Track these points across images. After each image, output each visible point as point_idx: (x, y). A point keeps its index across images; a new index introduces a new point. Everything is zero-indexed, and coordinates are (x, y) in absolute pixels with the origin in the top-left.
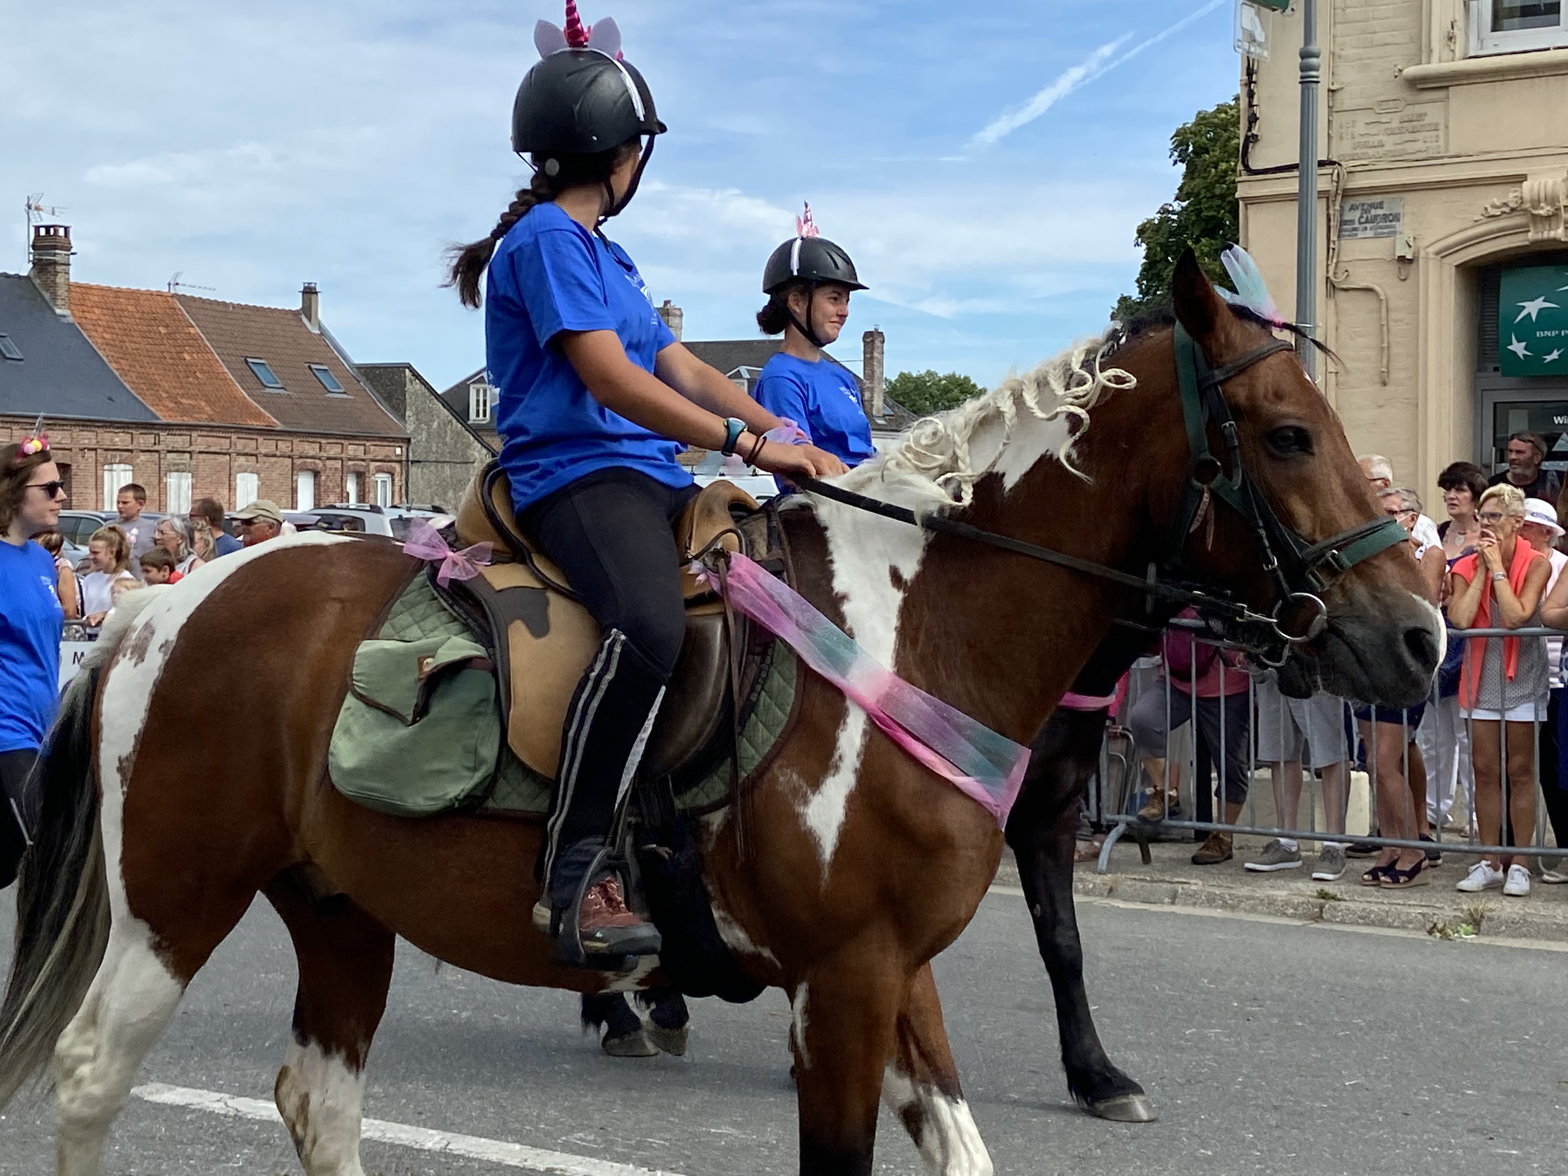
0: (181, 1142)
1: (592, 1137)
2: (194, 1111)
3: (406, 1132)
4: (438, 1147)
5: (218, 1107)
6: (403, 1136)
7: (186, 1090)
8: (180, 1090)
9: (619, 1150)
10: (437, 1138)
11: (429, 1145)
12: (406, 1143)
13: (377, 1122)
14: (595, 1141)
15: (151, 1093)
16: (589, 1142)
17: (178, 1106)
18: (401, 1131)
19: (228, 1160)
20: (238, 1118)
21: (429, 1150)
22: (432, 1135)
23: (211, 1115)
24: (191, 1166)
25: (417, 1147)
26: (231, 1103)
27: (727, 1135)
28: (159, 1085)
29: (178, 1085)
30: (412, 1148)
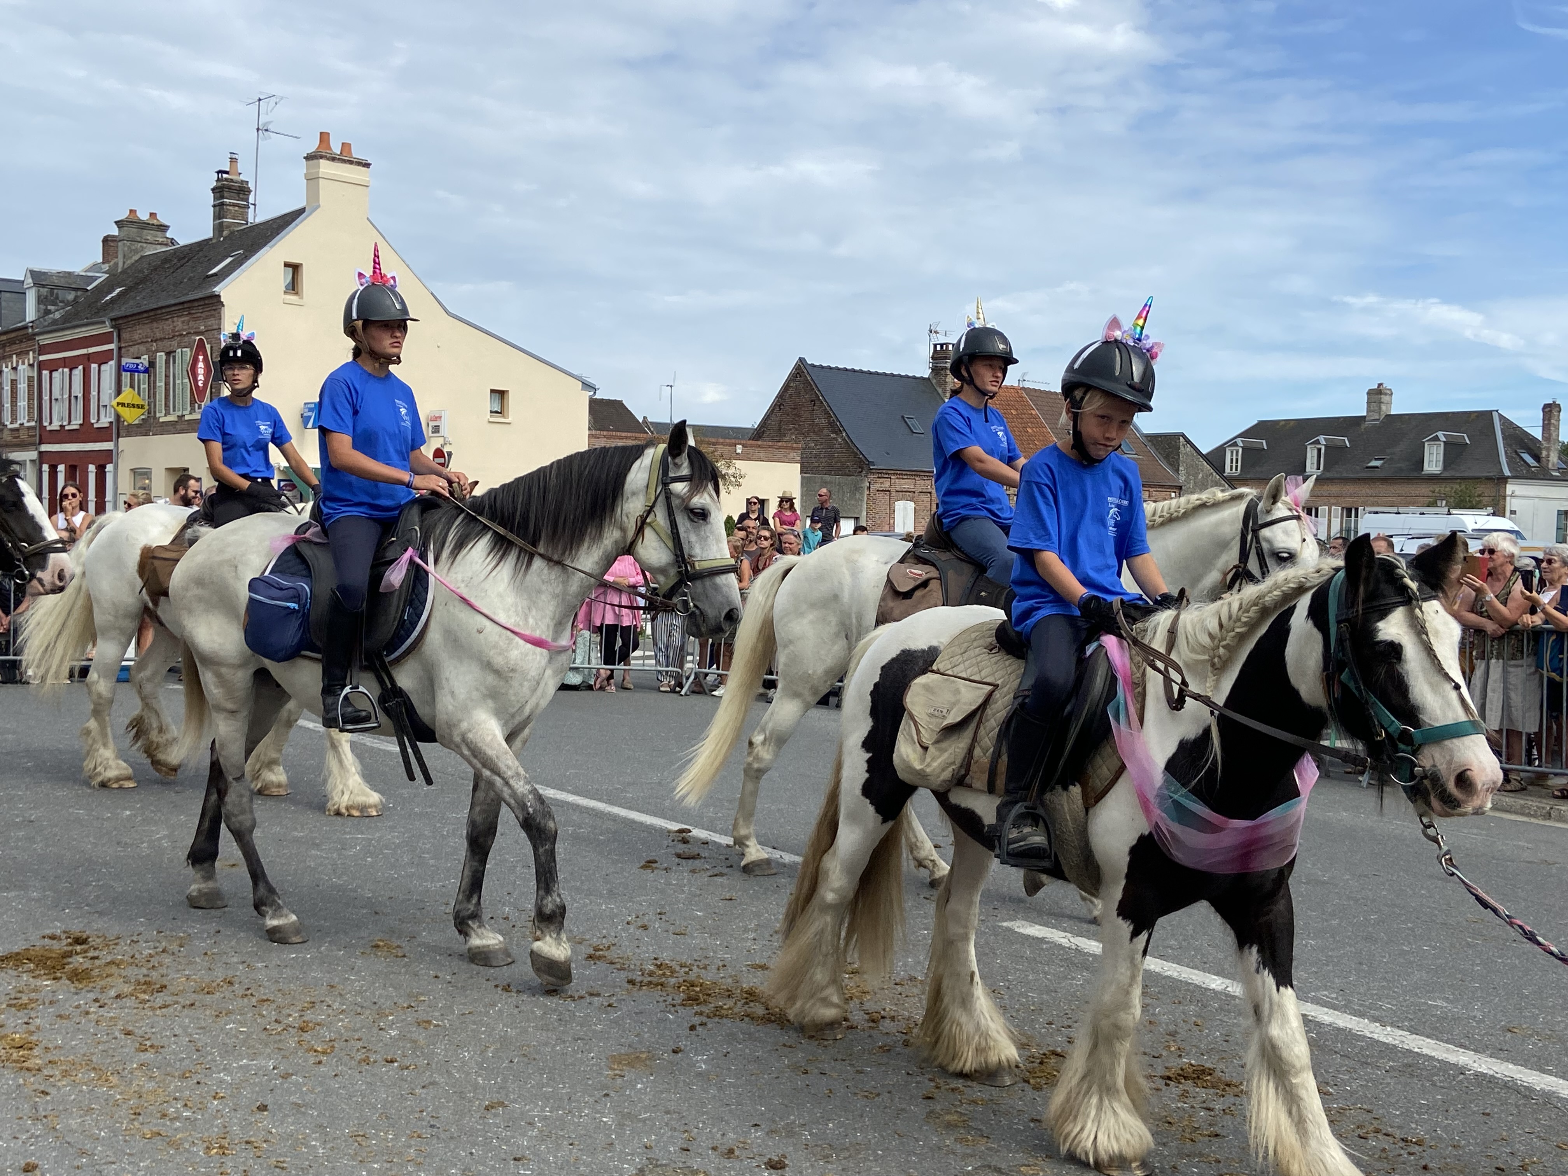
0: (1041, 963)
1: (1334, 995)
2: (1048, 942)
3: (1195, 974)
4: (1219, 988)
5: (1064, 942)
6: (1194, 977)
7: (1041, 927)
8: (1037, 927)
9: (1356, 1008)
10: (1219, 982)
11: (1213, 986)
12: (1197, 982)
13: (1174, 965)
14: (1336, 999)
15: (1018, 927)
16: (1332, 998)
17: (1037, 938)
18: (1191, 973)
19: (1073, 978)
20: (1078, 951)
21: (1214, 990)
22: (1214, 979)
23: (1060, 946)
24: (1048, 979)
25: (1204, 986)
26: (1072, 940)
27: (1442, 1008)
28: (1024, 922)
29: (1036, 924)
30: (1200, 987)
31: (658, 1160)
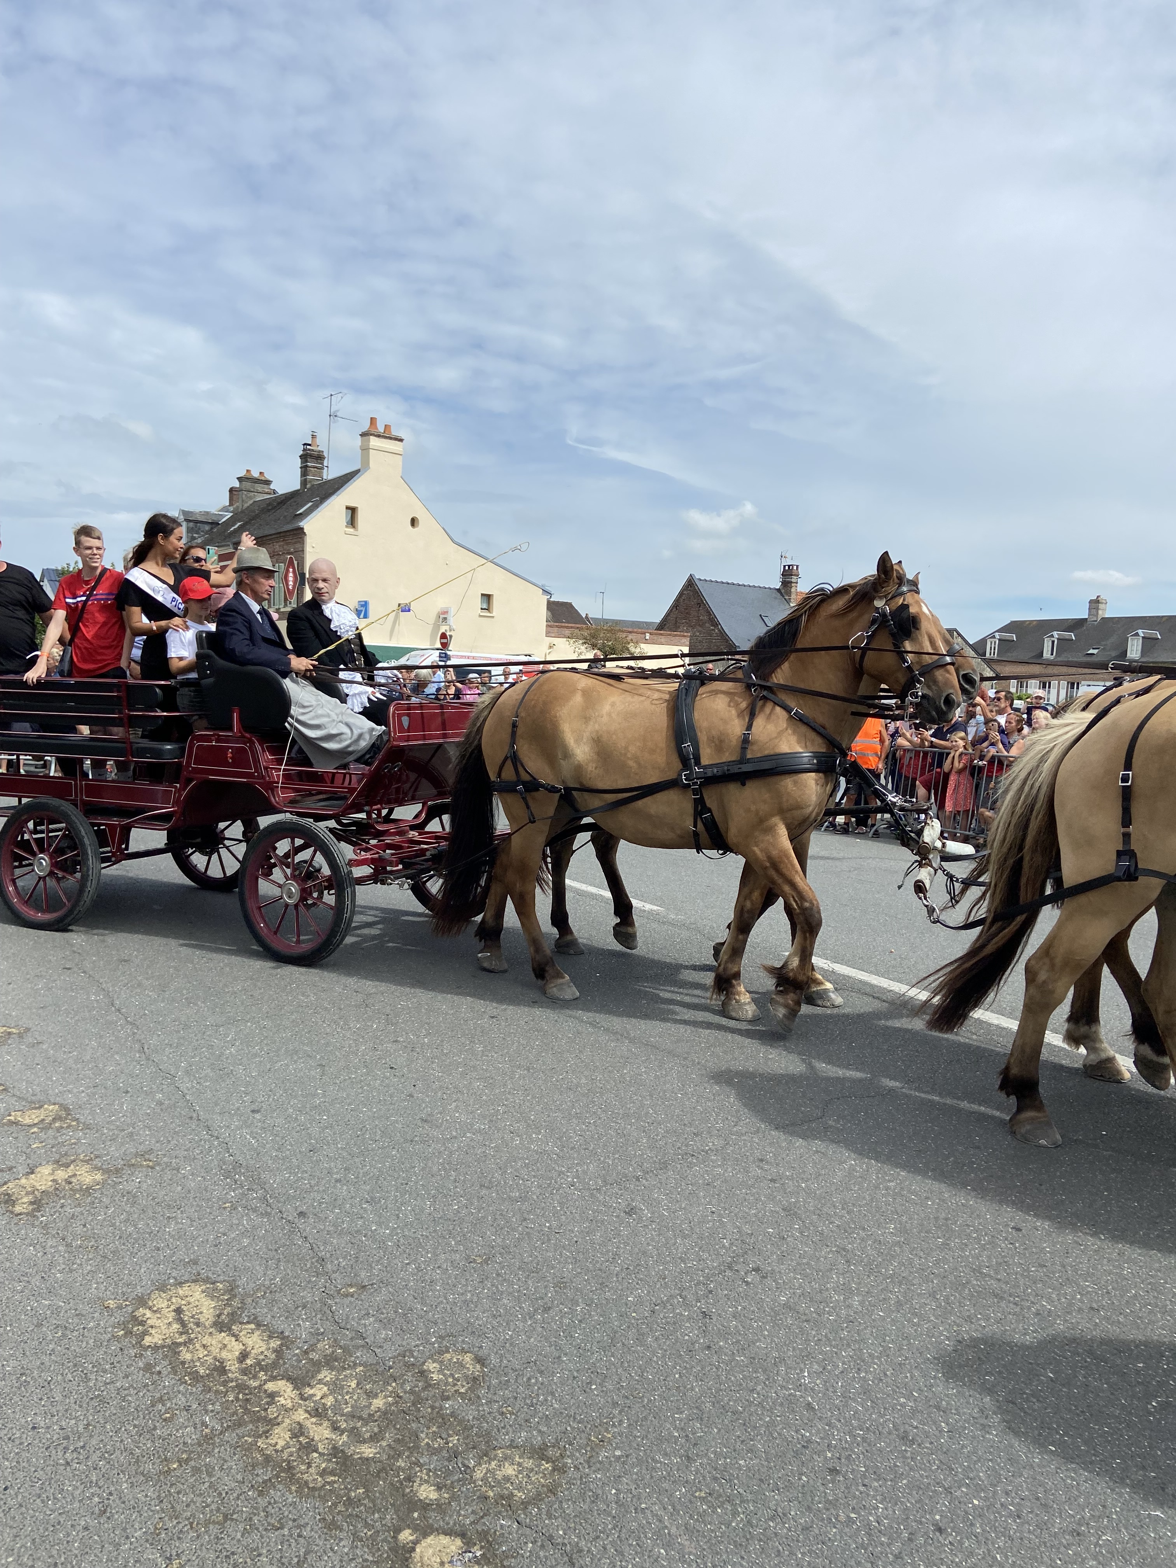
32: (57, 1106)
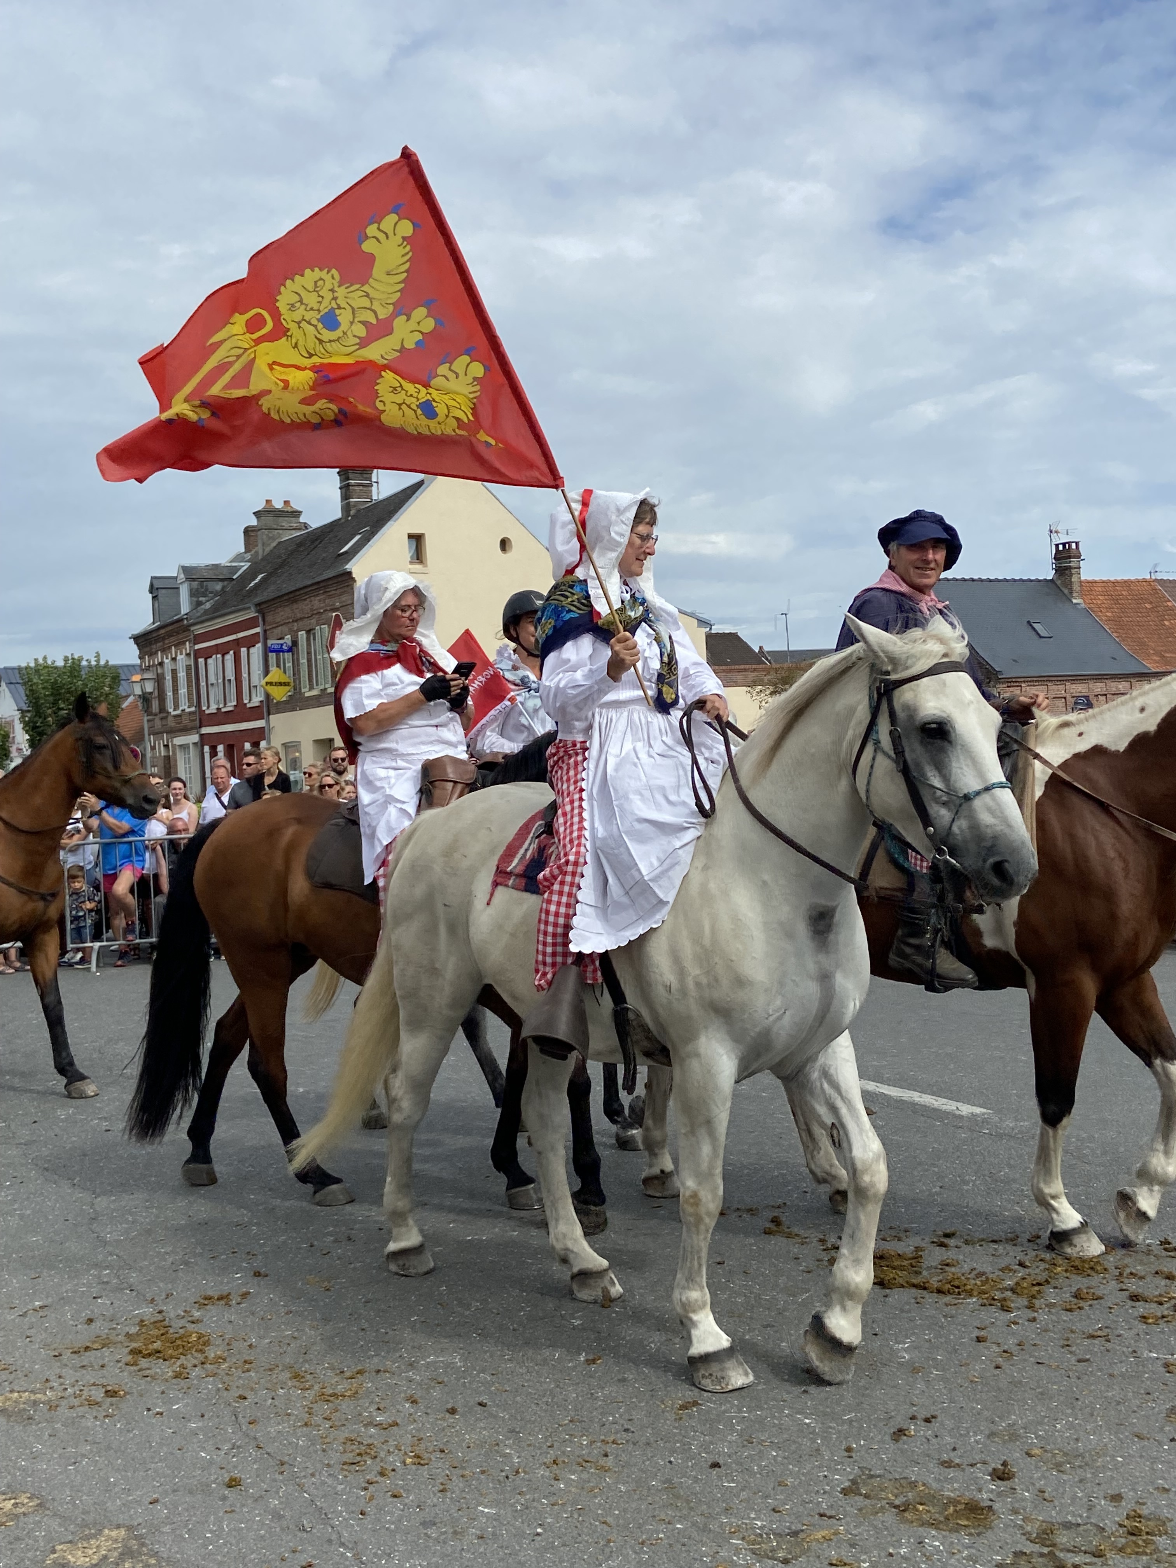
31: (870, 1470)
32: (123, 1532)
